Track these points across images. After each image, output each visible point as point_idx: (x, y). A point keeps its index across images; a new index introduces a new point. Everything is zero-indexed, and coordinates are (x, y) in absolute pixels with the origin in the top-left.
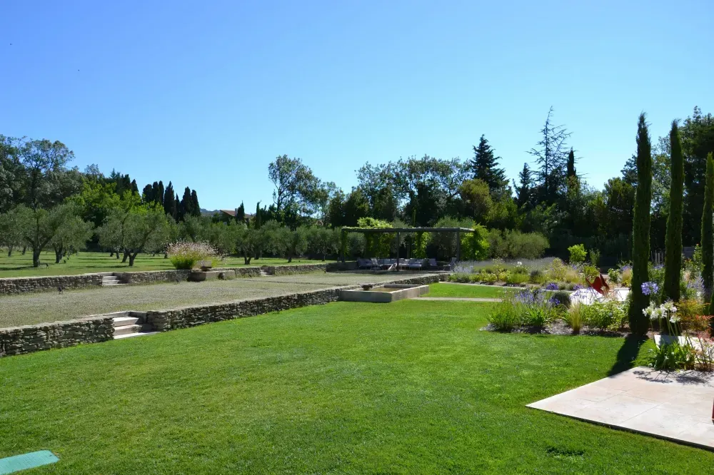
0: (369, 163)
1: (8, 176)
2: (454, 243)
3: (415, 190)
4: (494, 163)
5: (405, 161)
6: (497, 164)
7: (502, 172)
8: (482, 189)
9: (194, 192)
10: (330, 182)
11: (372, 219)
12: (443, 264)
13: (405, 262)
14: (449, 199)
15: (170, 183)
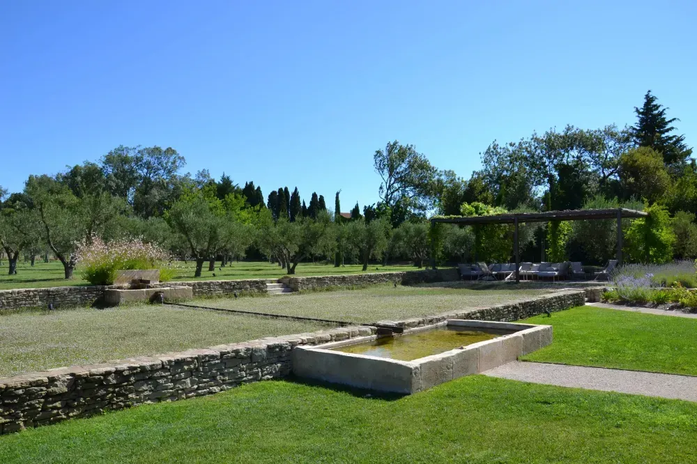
0: (496, 143)
1: (117, 185)
2: (612, 237)
3: (556, 174)
4: (668, 126)
5: (541, 135)
6: (672, 128)
7: (679, 140)
8: (652, 159)
9: (321, 197)
10: (447, 170)
11: (481, 205)
12: (594, 270)
13: (534, 269)
14: (603, 181)
15: (296, 189)
